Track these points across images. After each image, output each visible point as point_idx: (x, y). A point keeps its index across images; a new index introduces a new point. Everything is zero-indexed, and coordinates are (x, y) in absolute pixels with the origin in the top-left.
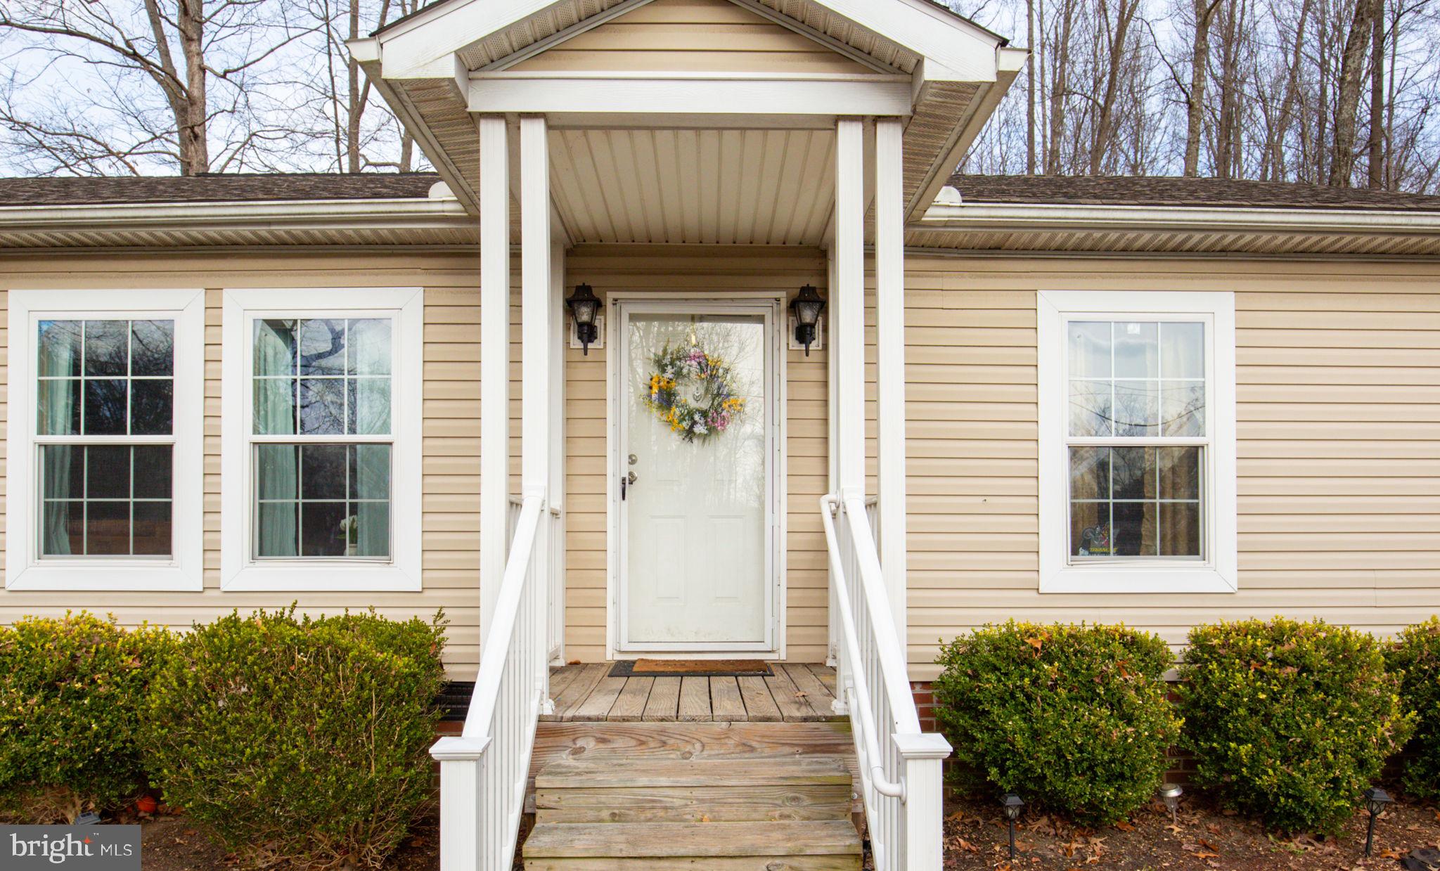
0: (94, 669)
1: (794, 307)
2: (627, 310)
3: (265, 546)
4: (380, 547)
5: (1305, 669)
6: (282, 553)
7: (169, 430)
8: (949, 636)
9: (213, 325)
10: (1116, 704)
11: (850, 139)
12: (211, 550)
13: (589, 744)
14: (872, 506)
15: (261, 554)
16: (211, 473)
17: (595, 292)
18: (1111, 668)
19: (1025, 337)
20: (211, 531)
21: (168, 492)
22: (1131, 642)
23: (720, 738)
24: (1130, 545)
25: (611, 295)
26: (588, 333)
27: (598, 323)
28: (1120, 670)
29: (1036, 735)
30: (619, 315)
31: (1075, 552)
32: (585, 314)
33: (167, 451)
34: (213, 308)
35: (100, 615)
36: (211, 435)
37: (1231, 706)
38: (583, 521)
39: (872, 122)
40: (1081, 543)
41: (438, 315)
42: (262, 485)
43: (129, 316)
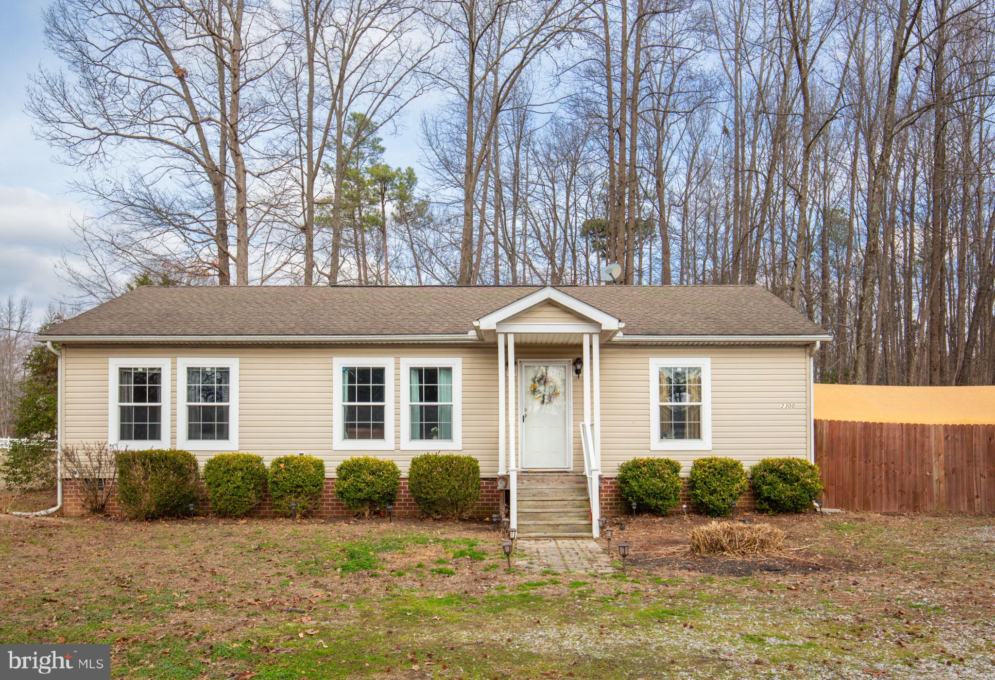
1: (575, 364)
2: (524, 365)
3: (413, 437)
4: (448, 436)
5: (716, 469)
6: (418, 438)
7: (383, 401)
8: (621, 463)
9: (397, 368)
10: (661, 477)
11: (586, 337)
12: (397, 437)
13: (525, 481)
14: (592, 425)
16: (397, 414)
18: (660, 468)
19: (644, 372)
20: (397, 432)
21: (383, 420)
22: (668, 462)
23: (556, 480)
24: (680, 435)
25: (519, 360)
28: (663, 469)
29: (640, 486)
30: (521, 367)
31: (662, 438)
33: (382, 407)
34: (397, 364)
36: (397, 402)
37: (697, 479)
39: (591, 335)
40: (664, 435)
42: (413, 418)
43: (371, 366)
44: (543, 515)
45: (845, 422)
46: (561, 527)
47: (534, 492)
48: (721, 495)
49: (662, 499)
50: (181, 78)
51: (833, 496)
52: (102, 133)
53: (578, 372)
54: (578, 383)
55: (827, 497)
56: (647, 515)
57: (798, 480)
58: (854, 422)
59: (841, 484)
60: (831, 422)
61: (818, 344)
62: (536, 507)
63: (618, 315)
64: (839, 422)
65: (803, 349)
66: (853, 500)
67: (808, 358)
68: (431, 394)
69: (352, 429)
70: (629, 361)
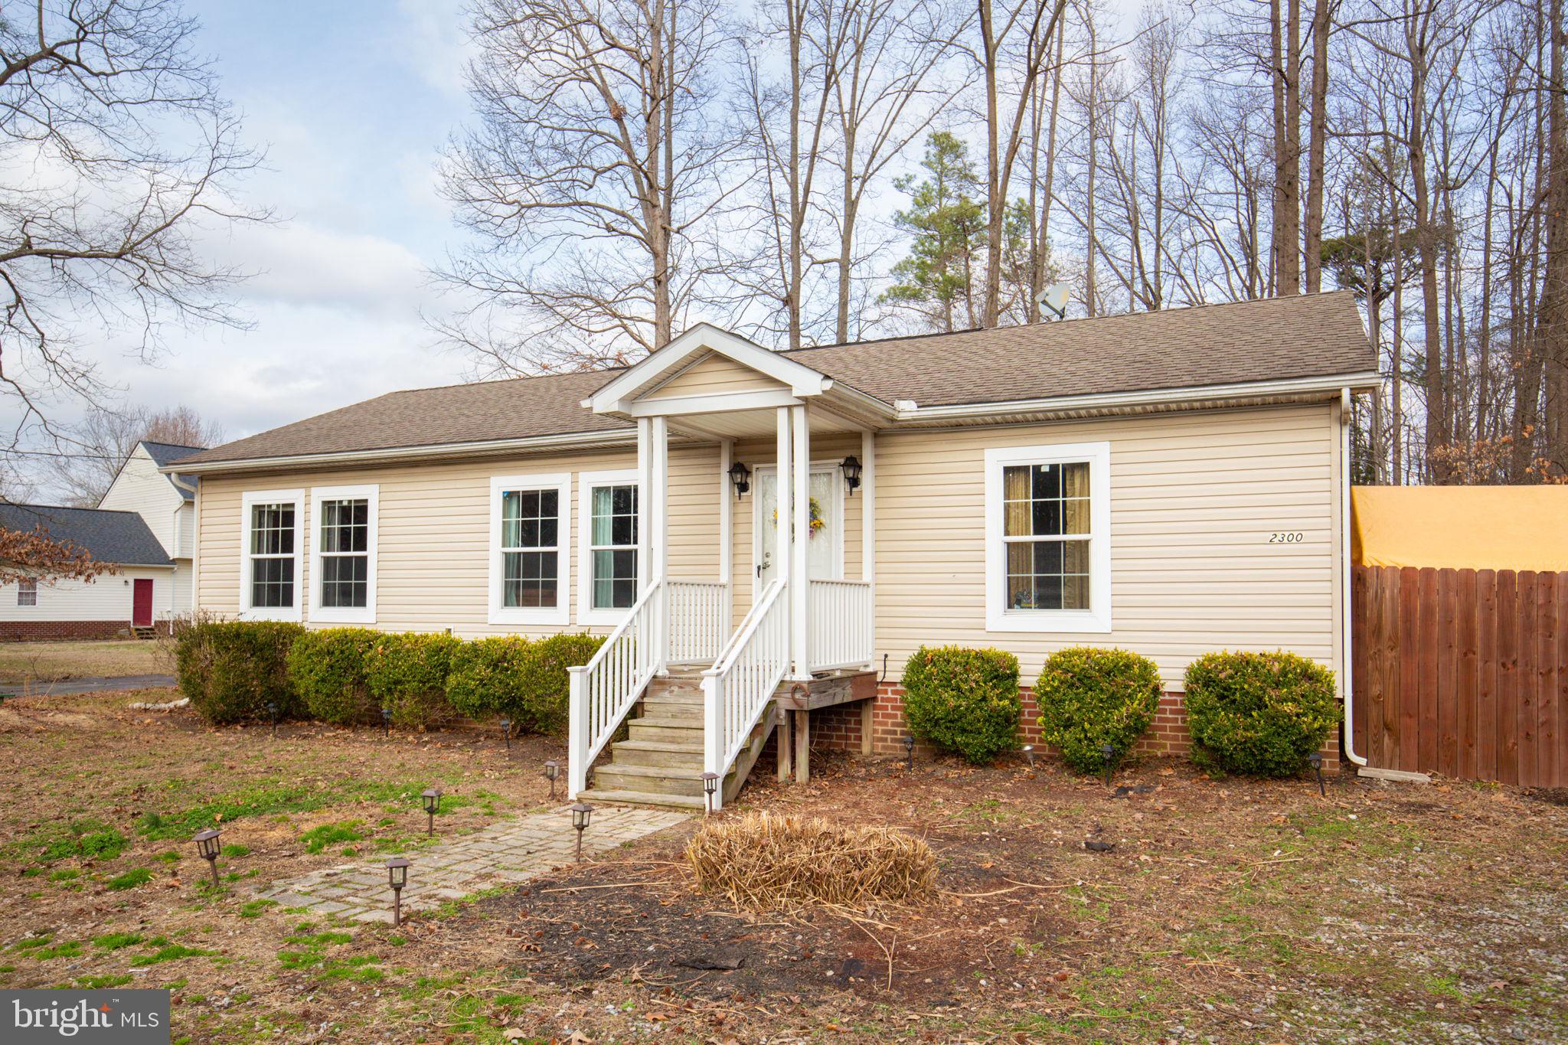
0: (513, 658)
1: (847, 468)
2: (762, 474)
3: (598, 602)
5: (1075, 674)
6: (607, 606)
7: (555, 544)
9: (575, 489)
11: (782, 415)
12: (573, 604)
13: (675, 689)
15: (596, 606)
16: (573, 565)
17: (746, 465)
19: (976, 477)
20: (575, 595)
21: (555, 576)
24: (1048, 600)
25: (755, 466)
26: (744, 487)
27: (749, 480)
30: (758, 477)
31: (1010, 606)
32: (738, 478)
34: (575, 482)
35: (522, 636)
36: (574, 545)
38: (741, 589)
39: (790, 408)
41: (675, 480)
42: (597, 571)
43: (540, 488)
44: (655, 756)
45: (1445, 572)
46: (666, 783)
47: (673, 709)
48: (1084, 730)
49: (964, 731)
50: (618, 120)
51: (1414, 741)
52: (523, 207)
53: (854, 482)
54: (853, 504)
55: (1397, 741)
56: (950, 761)
57: (1261, 705)
58: (1470, 571)
59: (1433, 715)
60: (1407, 573)
61: (1346, 395)
62: (661, 740)
63: (824, 368)
64: (1428, 572)
65: (1325, 410)
66: (1467, 755)
67: (1336, 428)
68: (624, 530)
69: (533, 591)
70: (950, 457)
